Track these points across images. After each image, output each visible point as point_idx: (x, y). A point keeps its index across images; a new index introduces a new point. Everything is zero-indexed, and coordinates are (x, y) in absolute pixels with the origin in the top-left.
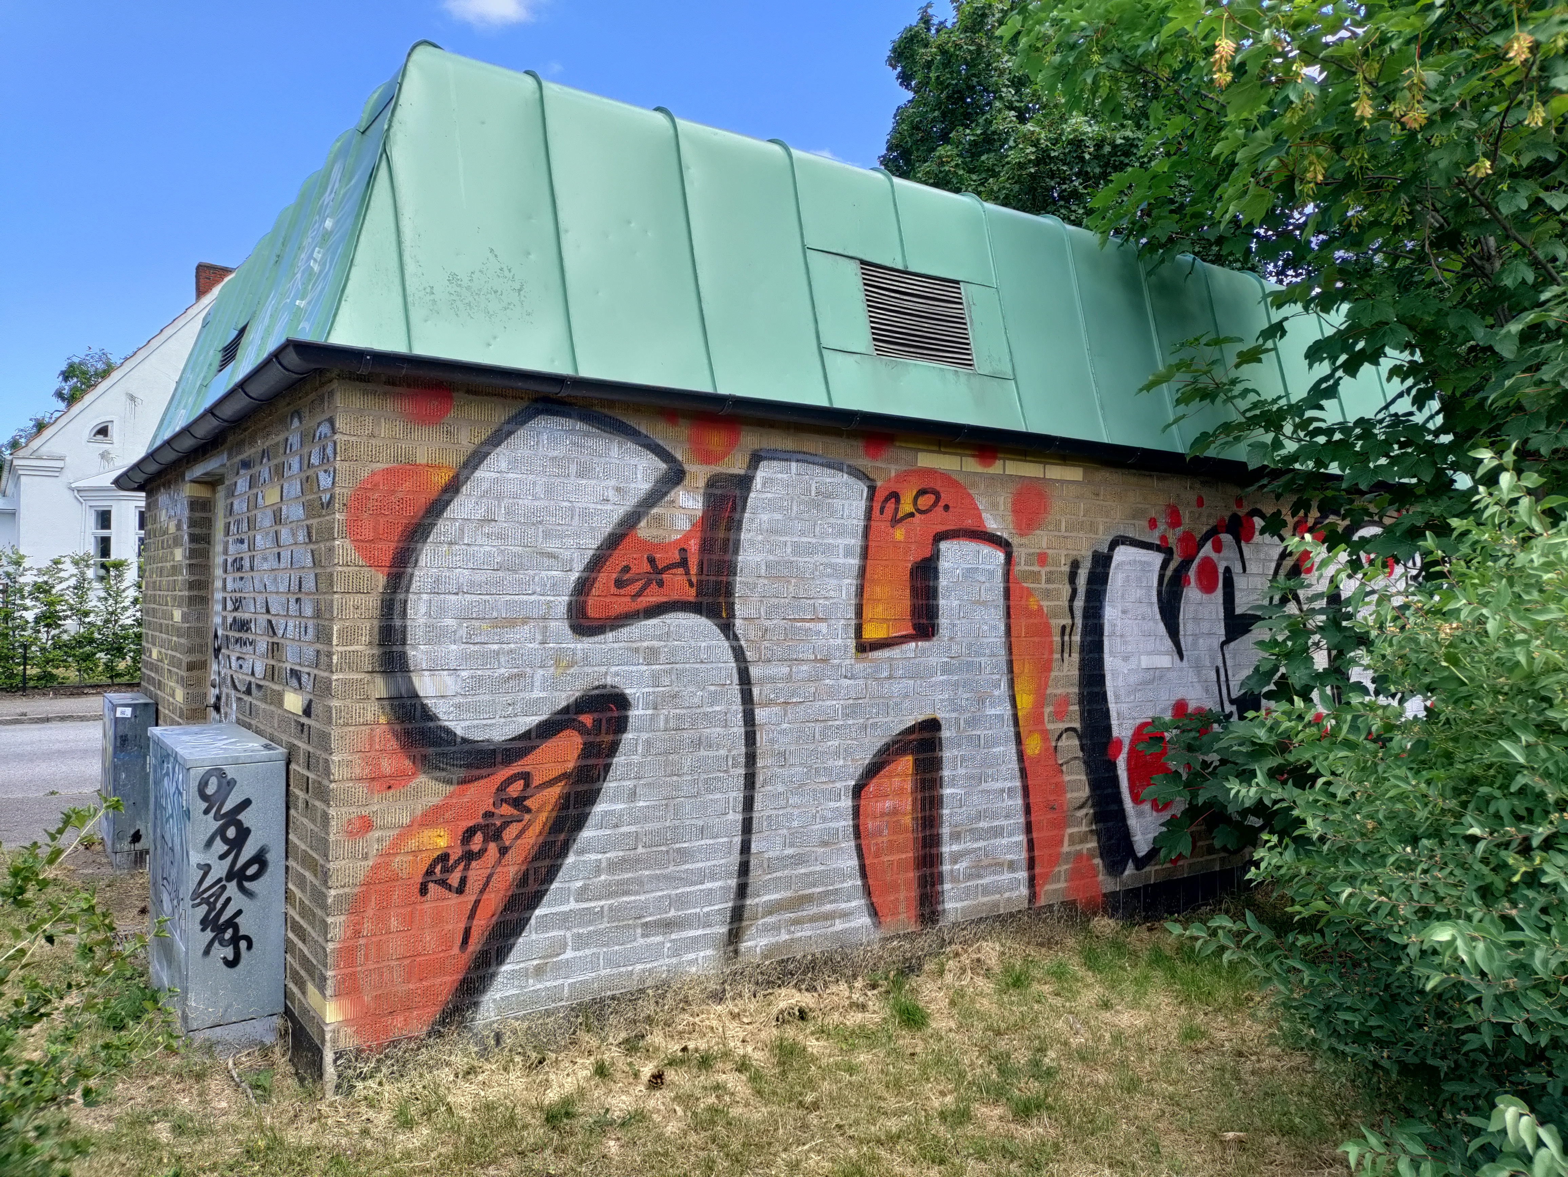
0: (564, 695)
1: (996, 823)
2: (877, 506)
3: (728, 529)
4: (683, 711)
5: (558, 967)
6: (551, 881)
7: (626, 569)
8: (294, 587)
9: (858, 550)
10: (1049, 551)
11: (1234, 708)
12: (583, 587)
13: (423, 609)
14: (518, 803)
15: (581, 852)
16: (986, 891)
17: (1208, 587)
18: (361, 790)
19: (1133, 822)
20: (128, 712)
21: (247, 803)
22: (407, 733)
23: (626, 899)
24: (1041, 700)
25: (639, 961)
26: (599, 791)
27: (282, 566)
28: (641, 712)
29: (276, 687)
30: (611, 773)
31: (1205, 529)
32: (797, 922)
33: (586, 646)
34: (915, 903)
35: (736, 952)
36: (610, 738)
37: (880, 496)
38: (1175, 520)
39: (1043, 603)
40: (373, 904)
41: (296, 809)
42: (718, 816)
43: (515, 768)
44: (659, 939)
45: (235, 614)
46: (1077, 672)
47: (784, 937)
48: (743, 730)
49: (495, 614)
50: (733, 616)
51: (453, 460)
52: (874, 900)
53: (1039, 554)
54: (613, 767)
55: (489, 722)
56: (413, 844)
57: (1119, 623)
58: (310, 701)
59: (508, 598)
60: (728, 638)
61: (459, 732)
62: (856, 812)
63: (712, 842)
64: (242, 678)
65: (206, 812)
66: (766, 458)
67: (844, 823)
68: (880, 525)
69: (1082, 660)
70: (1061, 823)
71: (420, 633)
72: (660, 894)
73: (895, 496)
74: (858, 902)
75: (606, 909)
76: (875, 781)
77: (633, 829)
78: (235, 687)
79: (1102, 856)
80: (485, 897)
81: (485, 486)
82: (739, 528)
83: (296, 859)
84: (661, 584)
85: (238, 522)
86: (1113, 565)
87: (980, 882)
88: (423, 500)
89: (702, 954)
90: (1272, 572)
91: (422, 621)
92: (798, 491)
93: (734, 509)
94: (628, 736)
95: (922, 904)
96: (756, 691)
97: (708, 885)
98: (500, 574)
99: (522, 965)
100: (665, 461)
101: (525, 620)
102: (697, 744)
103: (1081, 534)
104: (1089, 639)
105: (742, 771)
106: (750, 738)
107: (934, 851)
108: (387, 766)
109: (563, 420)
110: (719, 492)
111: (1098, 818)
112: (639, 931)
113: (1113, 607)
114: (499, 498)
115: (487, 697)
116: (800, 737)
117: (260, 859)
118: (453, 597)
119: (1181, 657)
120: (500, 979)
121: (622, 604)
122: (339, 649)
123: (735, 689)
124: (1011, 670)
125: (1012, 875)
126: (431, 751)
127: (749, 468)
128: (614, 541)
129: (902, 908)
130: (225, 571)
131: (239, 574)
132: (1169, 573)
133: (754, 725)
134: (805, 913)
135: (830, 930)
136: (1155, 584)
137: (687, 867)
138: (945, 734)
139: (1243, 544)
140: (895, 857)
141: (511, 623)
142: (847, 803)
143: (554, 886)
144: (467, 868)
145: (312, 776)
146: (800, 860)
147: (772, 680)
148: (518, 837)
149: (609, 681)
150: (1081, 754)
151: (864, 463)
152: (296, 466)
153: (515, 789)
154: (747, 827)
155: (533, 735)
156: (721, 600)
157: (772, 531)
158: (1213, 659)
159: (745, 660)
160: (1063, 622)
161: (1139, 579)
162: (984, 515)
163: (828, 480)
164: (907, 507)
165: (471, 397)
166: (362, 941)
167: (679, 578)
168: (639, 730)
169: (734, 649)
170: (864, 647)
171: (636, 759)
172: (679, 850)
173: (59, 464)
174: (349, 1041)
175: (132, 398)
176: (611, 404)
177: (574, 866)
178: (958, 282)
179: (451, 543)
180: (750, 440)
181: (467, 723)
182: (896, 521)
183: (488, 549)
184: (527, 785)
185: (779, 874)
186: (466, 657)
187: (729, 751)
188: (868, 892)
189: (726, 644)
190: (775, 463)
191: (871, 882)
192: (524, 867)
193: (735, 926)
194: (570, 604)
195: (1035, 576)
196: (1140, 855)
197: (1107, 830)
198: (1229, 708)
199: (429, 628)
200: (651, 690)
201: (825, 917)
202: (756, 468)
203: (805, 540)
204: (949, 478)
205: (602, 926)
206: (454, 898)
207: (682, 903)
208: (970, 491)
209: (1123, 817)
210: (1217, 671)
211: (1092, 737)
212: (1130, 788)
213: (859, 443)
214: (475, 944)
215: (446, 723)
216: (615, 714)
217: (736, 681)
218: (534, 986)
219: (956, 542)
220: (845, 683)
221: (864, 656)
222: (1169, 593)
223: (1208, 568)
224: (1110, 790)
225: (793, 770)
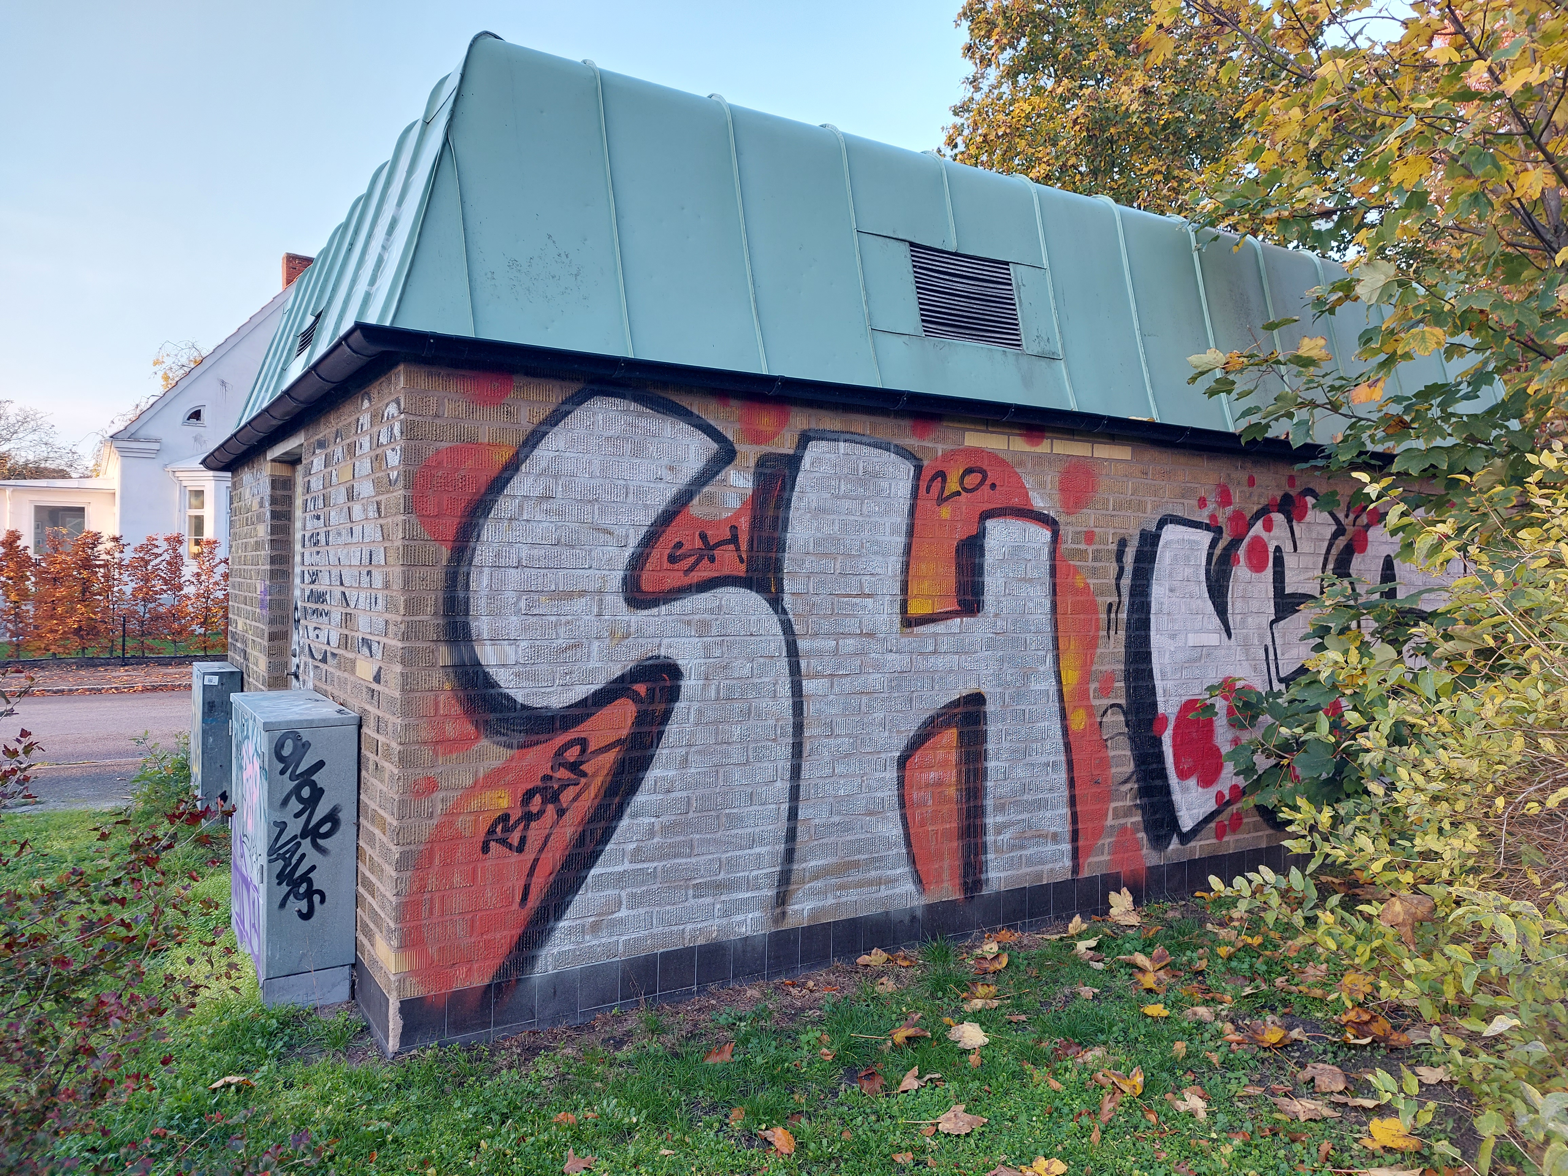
0: (619, 665)
1: (1041, 796)
2: (923, 485)
3: (777, 507)
4: (733, 683)
5: (613, 924)
6: (607, 842)
7: (679, 545)
8: (366, 561)
9: (904, 527)
10: (1096, 530)
11: (1283, 687)
12: (637, 562)
13: (485, 581)
14: (574, 767)
15: (634, 816)
16: (1030, 862)
17: (1258, 566)
18: (427, 753)
19: (1178, 797)
20: (215, 680)
21: (320, 764)
22: (470, 700)
23: (677, 861)
24: (1086, 676)
25: (691, 920)
26: (652, 756)
27: (355, 540)
28: (693, 682)
29: (350, 655)
30: (663, 740)
31: (1255, 508)
32: (841, 887)
33: (640, 618)
34: (959, 871)
35: (784, 914)
36: (663, 706)
37: (927, 475)
38: (1225, 499)
39: (1088, 581)
40: (437, 861)
41: (367, 771)
42: (767, 784)
43: (572, 735)
44: (709, 900)
45: (312, 586)
46: (1123, 650)
47: (831, 901)
48: (790, 700)
49: (553, 587)
50: (782, 591)
51: (514, 439)
52: (919, 868)
53: (1086, 533)
54: (666, 734)
56: (474, 805)
57: (1166, 600)
58: (380, 668)
59: (565, 571)
60: (777, 612)
61: (520, 699)
62: (901, 782)
63: (760, 808)
64: (319, 647)
65: (282, 772)
66: (814, 439)
67: (890, 793)
69: (1128, 637)
70: (1106, 796)
71: (483, 602)
72: (710, 857)
73: (941, 475)
74: (903, 870)
75: (659, 869)
76: (918, 753)
77: (685, 794)
78: (313, 657)
79: (1146, 830)
80: (543, 856)
81: (544, 464)
82: (788, 507)
83: (366, 818)
84: (712, 559)
85: (315, 499)
86: (1161, 544)
87: (1024, 852)
88: (484, 478)
89: (750, 916)
90: (1324, 552)
91: (483, 592)
92: (846, 471)
93: (783, 488)
94: (680, 706)
95: (966, 875)
96: (803, 664)
97: (757, 850)
98: (557, 549)
100: (715, 441)
101: (583, 593)
103: (1129, 513)
104: (1136, 616)
105: (790, 740)
106: (798, 708)
107: (978, 822)
108: (451, 730)
109: (617, 401)
110: (768, 471)
111: (1143, 792)
112: (691, 892)
113: (1160, 585)
114: (557, 477)
115: (545, 667)
116: (845, 709)
117: (333, 818)
118: (513, 571)
119: (1229, 636)
120: (557, 934)
121: (674, 578)
122: (407, 619)
123: (783, 661)
124: (1056, 647)
125: (1055, 847)
126: (492, 716)
127: (798, 447)
128: (667, 518)
129: (946, 876)
130: (304, 546)
131: (316, 549)
132: (1218, 551)
133: (801, 695)
134: (850, 879)
135: (874, 895)
136: (1204, 563)
137: (737, 831)
138: (990, 708)
139: (1295, 523)
140: (939, 827)
141: (569, 595)
142: (892, 774)
143: (609, 847)
144: (526, 828)
145: (381, 739)
146: (846, 828)
147: (819, 652)
148: (575, 799)
149: (663, 653)
150: (1126, 730)
151: (911, 442)
152: (366, 445)
153: (572, 754)
154: (794, 794)
155: (590, 702)
156: (771, 575)
157: (819, 509)
158: (1261, 637)
159: (793, 633)
160: (1109, 600)
161: (1187, 558)
162: (1031, 494)
163: (876, 460)
164: (953, 485)
165: (530, 379)
166: (427, 896)
167: (732, 554)
168: (690, 699)
169: (782, 623)
170: (909, 622)
171: (688, 727)
172: (728, 815)
173: (156, 446)
174: (414, 991)
175: (223, 383)
176: (665, 386)
177: (629, 828)
178: (1007, 263)
179: (511, 519)
180: (799, 420)
181: (526, 691)
182: (942, 500)
183: (545, 525)
184: (583, 751)
185: (824, 841)
186: (525, 629)
187: (777, 720)
188: (912, 860)
189: (775, 618)
190: (824, 443)
191: (915, 850)
192: (580, 829)
193: (783, 889)
194: (625, 579)
195: (1082, 554)
196: (1185, 829)
197: (1152, 805)
198: (1277, 686)
199: (491, 598)
200: (702, 661)
201: (870, 883)
202: (805, 448)
203: (853, 518)
204: (996, 457)
205: (655, 887)
206: (515, 857)
207: (732, 865)
208: (1018, 470)
209: (1168, 793)
210: (1266, 650)
211: (1137, 713)
212: (1175, 764)
213: (906, 423)
214: (534, 901)
215: (507, 691)
216: (668, 684)
217: (784, 654)
218: (590, 941)
219: (1002, 520)
220: (890, 657)
221: (909, 630)
222: (1217, 572)
223: (1258, 547)
224: (1155, 766)
225: (839, 741)
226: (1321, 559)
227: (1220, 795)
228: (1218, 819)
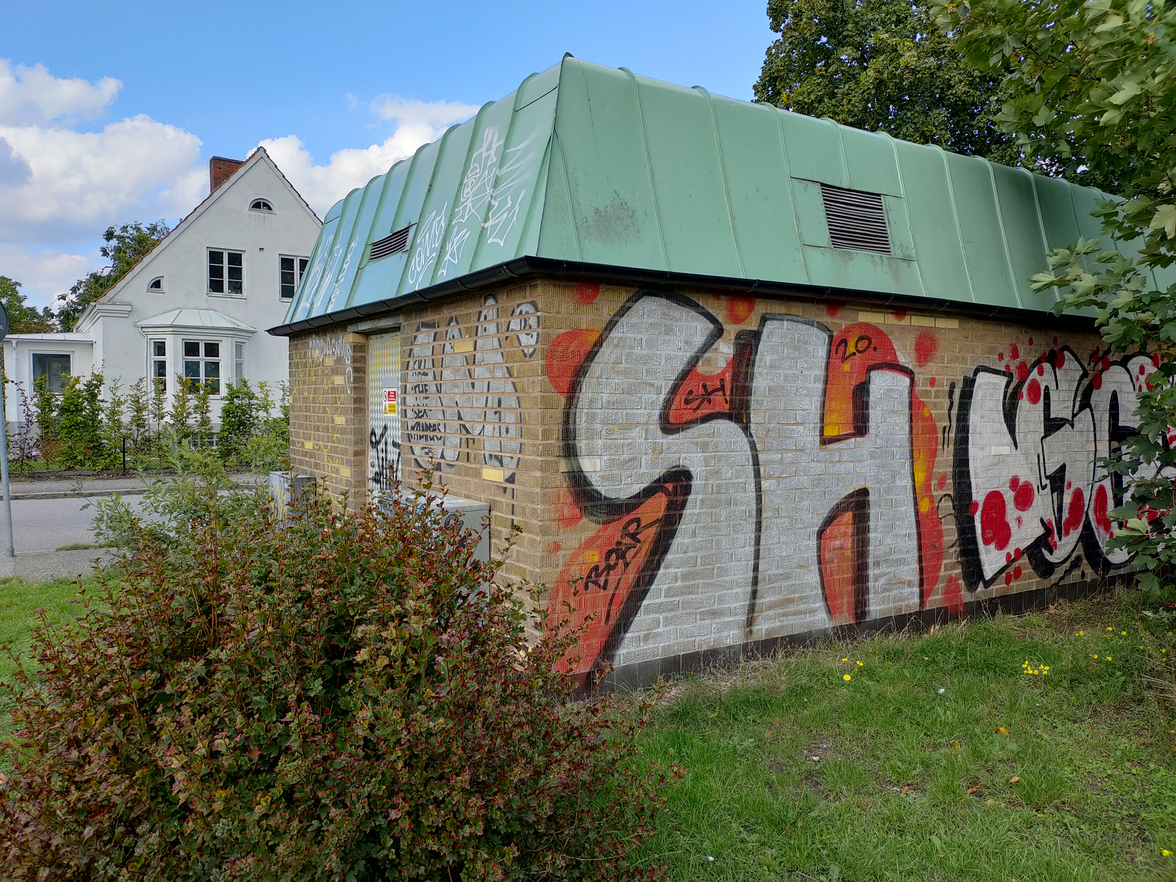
0: (658, 471)
1: (902, 556)
2: (834, 349)
3: (747, 366)
4: (723, 482)
5: (656, 636)
6: (651, 584)
7: (691, 392)
8: (493, 404)
9: (822, 378)
10: (937, 377)
11: (1048, 482)
12: (668, 404)
13: (584, 418)
14: (633, 536)
15: (666, 568)
16: (894, 599)
17: (1034, 400)
18: (555, 526)
19: (983, 557)
22: (577, 493)
23: (691, 596)
24: (929, 476)
25: (698, 635)
26: (676, 530)
27: (477, 391)
28: (698, 482)
29: (474, 466)
30: (682, 520)
31: (1034, 360)
32: (785, 615)
33: (669, 441)
34: (853, 606)
35: (751, 632)
36: (682, 498)
37: (836, 342)
38: (1015, 354)
39: (932, 412)
40: (560, 594)
42: (741, 548)
43: (632, 516)
44: (708, 622)
46: (952, 458)
47: (778, 624)
48: (754, 494)
49: (621, 421)
50: (750, 422)
51: (600, 326)
52: (829, 603)
53: (931, 379)
54: (683, 516)
55: (618, 487)
56: (581, 559)
57: (978, 424)
58: (514, 473)
59: (628, 411)
60: (747, 436)
61: (603, 493)
62: (819, 547)
64: (428, 461)
66: (769, 319)
67: (812, 554)
68: (836, 361)
69: (955, 449)
70: (939, 556)
71: (583, 432)
72: (710, 594)
73: (844, 342)
74: (820, 604)
75: (680, 602)
76: (830, 528)
77: (694, 554)
78: (419, 466)
79: (964, 578)
80: (617, 592)
81: (616, 342)
82: (753, 366)
84: (709, 402)
86: (976, 385)
87: (891, 593)
88: (584, 351)
89: (732, 632)
90: (1075, 389)
91: (584, 425)
92: (788, 340)
93: (751, 353)
94: (691, 497)
95: (856, 608)
96: (762, 470)
97: (735, 590)
98: (622, 396)
99: (636, 634)
100: (711, 322)
101: (637, 425)
102: (729, 503)
103: (957, 365)
104: (960, 435)
105: (754, 520)
106: (759, 499)
107: (864, 573)
108: (567, 512)
109: (657, 299)
110: (743, 342)
111: (963, 553)
112: (698, 616)
113: (975, 414)
114: (623, 349)
115: (617, 472)
116: (787, 499)
118: (599, 411)
119: (1016, 447)
120: (626, 641)
121: (688, 414)
122: (543, 442)
123: (750, 469)
124: (912, 457)
125: (910, 590)
126: (589, 504)
127: (760, 326)
128: (685, 375)
129: (845, 609)
130: (404, 392)
131: (423, 395)
132: (1010, 390)
133: (761, 491)
135: (803, 621)
136: (1002, 398)
137: (723, 578)
138: (872, 498)
139: (1057, 369)
140: (841, 577)
141: (629, 426)
142: (814, 542)
143: (653, 587)
144: (608, 575)
146: (787, 577)
147: (772, 462)
149: (681, 463)
150: (953, 512)
151: (826, 319)
152: (492, 330)
153: (632, 528)
154: (757, 555)
155: (642, 495)
156: (743, 411)
157: (772, 366)
158: (1036, 448)
159: (756, 450)
160: (944, 424)
161: (992, 395)
162: (897, 353)
163: (805, 332)
164: (851, 349)
165: (608, 286)
167: (720, 397)
168: (697, 493)
169: (750, 443)
170: (825, 441)
171: (696, 511)
172: (718, 568)
173: (129, 308)
176: (683, 288)
177: (664, 575)
178: (879, 195)
179: (598, 378)
180: (761, 308)
181: (607, 488)
182: (844, 359)
183: (617, 381)
184: (638, 526)
185: (774, 585)
186: (606, 447)
187: (747, 507)
188: (825, 598)
189: (746, 440)
190: (775, 322)
191: (827, 592)
192: (637, 576)
193: (750, 615)
194: (661, 414)
195: (927, 393)
196: (987, 578)
197: (968, 562)
198: (1045, 482)
199: (588, 429)
200: (704, 468)
201: (801, 613)
202: (764, 326)
203: (791, 372)
204: (878, 329)
205: (678, 613)
206: (602, 593)
207: (721, 600)
208: (890, 337)
209: (978, 554)
210: (1039, 457)
211: (960, 500)
212: (983, 534)
213: (824, 307)
214: (612, 622)
215: (597, 488)
216: (685, 483)
217: (751, 463)
218: (643, 647)
219: (880, 371)
220: (813, 465)
221: (824, 447)
222: (1010, 404)
223: (1034, 387)
224: (970, 536)
225: (782, 520)
226: (1073, 394)
227: (1009, 555)
228: (1007, 571)
